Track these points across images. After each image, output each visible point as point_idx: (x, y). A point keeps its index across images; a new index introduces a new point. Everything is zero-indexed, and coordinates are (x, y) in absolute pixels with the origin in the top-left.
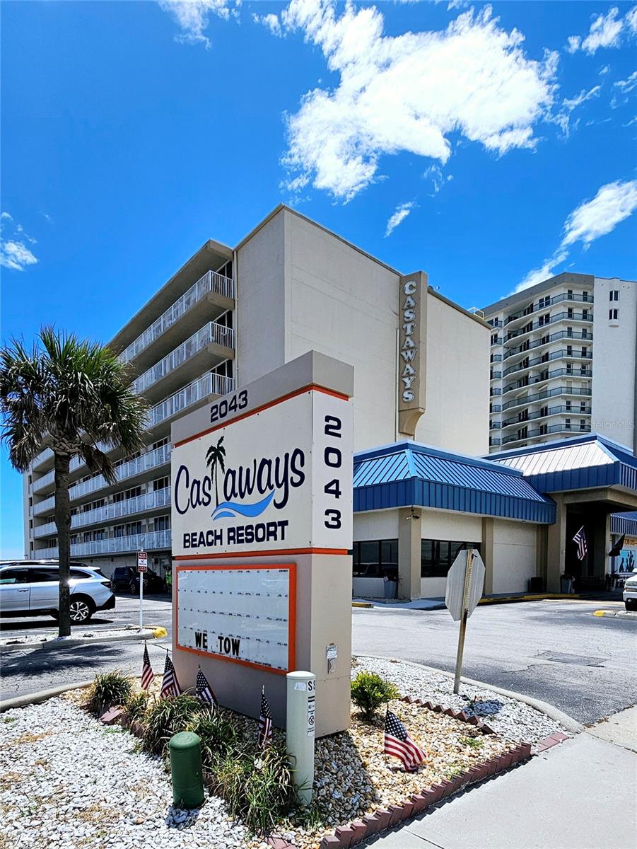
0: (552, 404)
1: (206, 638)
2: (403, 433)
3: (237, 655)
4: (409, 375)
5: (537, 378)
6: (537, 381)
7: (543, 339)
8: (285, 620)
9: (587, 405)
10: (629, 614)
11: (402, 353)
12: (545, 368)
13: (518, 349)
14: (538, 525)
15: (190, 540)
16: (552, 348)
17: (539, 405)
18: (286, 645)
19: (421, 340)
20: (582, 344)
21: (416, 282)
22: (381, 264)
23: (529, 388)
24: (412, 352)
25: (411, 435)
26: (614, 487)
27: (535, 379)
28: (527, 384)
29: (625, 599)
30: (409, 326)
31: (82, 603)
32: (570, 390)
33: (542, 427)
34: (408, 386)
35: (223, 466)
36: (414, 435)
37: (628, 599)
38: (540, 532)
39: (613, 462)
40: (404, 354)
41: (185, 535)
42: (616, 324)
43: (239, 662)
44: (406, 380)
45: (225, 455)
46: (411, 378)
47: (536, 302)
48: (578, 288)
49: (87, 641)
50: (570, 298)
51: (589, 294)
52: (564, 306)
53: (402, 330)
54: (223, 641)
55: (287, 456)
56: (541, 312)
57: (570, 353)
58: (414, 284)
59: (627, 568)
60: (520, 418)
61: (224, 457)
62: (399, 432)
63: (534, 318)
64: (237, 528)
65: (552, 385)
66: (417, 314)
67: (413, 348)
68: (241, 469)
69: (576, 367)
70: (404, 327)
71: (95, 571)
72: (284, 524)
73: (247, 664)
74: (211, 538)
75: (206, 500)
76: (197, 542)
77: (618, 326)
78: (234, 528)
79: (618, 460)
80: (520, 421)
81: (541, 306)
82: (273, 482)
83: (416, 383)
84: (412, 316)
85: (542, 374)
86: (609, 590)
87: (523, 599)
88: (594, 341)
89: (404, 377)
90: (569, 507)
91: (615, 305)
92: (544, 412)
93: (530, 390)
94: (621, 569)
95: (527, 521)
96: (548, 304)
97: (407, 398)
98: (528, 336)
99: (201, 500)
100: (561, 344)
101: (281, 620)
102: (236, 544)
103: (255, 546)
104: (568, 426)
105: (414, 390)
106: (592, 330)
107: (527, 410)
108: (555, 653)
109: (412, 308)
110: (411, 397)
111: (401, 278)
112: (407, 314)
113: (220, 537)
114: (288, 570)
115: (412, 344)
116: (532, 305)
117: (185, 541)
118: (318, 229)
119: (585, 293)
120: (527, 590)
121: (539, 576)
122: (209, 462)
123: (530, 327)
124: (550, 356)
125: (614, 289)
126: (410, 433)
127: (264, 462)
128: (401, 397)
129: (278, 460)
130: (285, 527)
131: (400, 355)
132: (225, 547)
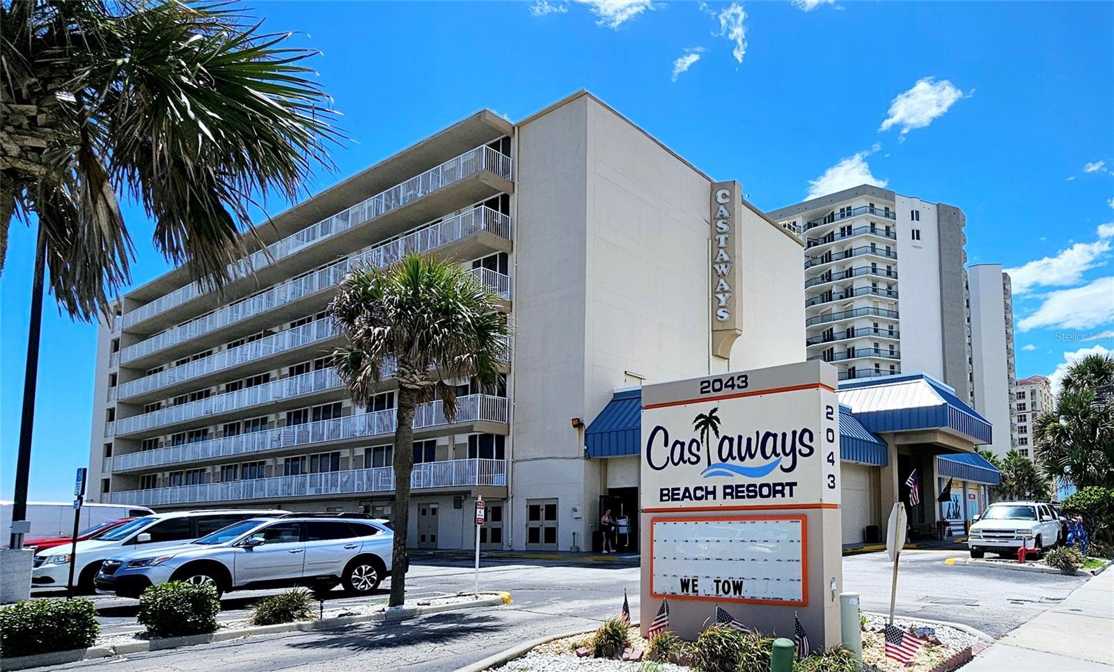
0: (860, 324)
1: (695, 583)
2: (717, 356)
3: (740, 594)
4: (723, 291)
5: (841, 294)
6: (841, 298)
7: (846, 252)
8: (797, 561)
9: (895, 329)
10: (976, 561)
11: (714, 266)
12: (849, 285)
13: (820, 260)
14: (870, 467)
15: (670, 494)
16: (857, 263)
17: (845, 324)
18: (799, 580)
19: (736, 254)
20: (886, 263)
21: (730, 192)
22: (691, 166)
23: (832, 304)
24: (726, 267)
25: (727, 359)
26: (943, 429)
27: (838, 295)
28: (831, 300)
29: (970, 547)
30: (722, 238)
31: (369, 567)
32: (877, 311)
33: (849, 350)
34: (723, 304)
35: (717, 433)
36: (728, 359)
37: (973, 546)
38: (872, 476)
39: (941, 404)
40: (717, 267)
41: (662, 490)
42: (920, 245)
43: (743, 601)
44: (720, 296)
45: (719, 423)
46: (726, 295)
47: (837, 211)
48: (878, 202)
49: (427, 610)
50: (872, 211)
51: (891, 210)
52: (866, 219)
53: (714, 241)
54: (720, 585)
55: (794, 433)
56: (843, 222)
57: (874, 271)
58: (727, 193)
59: (954, 514)
60: (824, 337)
61: (718, 425)
62: (713, 355)
63: (836, 227)
64: (736, 486)
65: (858, 303)
66: (732, 226)
67: (727, 262)
68: (740, 438)
69: (882, 286)
70: (717, 238)
71: (384, 524)
72: (792, 485)
73: (753, 601)
74: (699, 493)
75: (694, 459)
76: (681, 496)
77: (921, 248)
78: (732, 486)
79: (946, 402)
80: (825, 341)
81: (842, 216)
82: (779, 450)
83: (731, 301)
84: (725, 227)
85: (847, 291)
86: (942, 538)
87: (863, 550)
88: (899, 261)
89: (718, 293)
90: (899, 447)
91: (916, 225)
92: (850, 333)
93: (834, 306)
94: (949, 515)
95: (862, 463)
96: (849, 215)
97: (722, 317)
98: (830, 246)
99: (686, 458)
100: (865, 259)
101: (793, 561)
102: (734, 500)
103: (759, 501)
104: (877, 351)
105: (730, 307)
106: (895, 248)
107: (832, 329)
108: (934, 598)
109: (726, 218)
110: (726, 316)
111: (713, 184)
112: (720, 224)
113: (714, 493)
114: (801, 521)
115: (726, 258)
116: (833, 213)
117: (662, 495)
118: (625, 122)
119: (887, 209)
120: (862, 541)
121: (873, 525)
122: (697, 427)
123: (831, 237)
124: (854, 271)
125: (915, 209)
126: (725, 356)
127: (768, 435)
128: (715, 315)
129: (784, 435)
130: (794, 487)
131: (713, 268)
132: (720, 501)
